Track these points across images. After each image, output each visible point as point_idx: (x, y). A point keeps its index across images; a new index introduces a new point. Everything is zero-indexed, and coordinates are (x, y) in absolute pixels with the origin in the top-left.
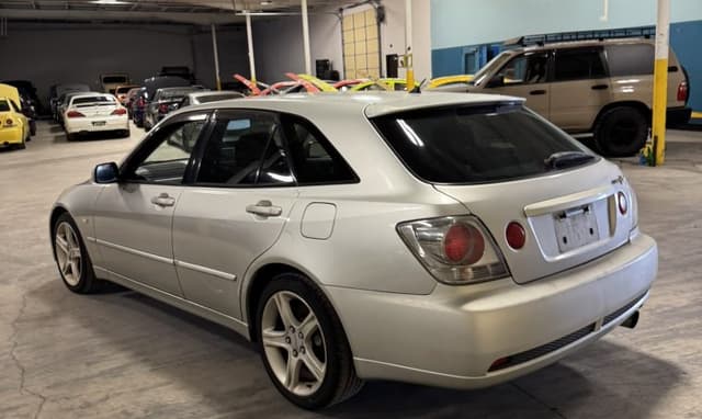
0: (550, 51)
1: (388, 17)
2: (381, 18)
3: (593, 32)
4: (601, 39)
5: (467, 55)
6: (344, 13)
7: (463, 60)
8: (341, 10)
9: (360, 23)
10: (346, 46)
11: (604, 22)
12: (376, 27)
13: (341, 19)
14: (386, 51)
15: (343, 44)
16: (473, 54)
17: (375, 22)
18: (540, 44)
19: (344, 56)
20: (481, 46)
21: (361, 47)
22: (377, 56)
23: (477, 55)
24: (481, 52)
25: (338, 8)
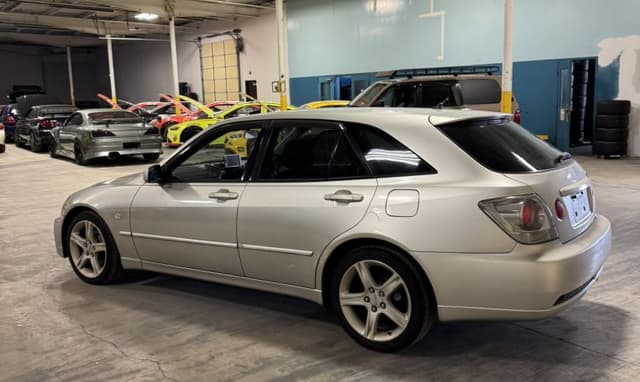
0: (417, 83)
1: (247, 47)
2: (240, 48)
3: (450, 69)
4: (456, 74)
5: (322, 84)
6: (203, 42)
7: (319, 86)
8: (200, 39)
9: (219, 51)
10: (204, 71)
11: (441, 60)
12: (236, 56)
13: (200, 47)
14: (246, 77)
15: (202, 70)
16: (329, 82)
17: (235, 51)
18: (410, 77)
19: (202, 80)
20: (336, 76)
21: (220, 73)
22: (237, 81)
23: (332, 84)
24: (335, 82)
25: (196, 37)
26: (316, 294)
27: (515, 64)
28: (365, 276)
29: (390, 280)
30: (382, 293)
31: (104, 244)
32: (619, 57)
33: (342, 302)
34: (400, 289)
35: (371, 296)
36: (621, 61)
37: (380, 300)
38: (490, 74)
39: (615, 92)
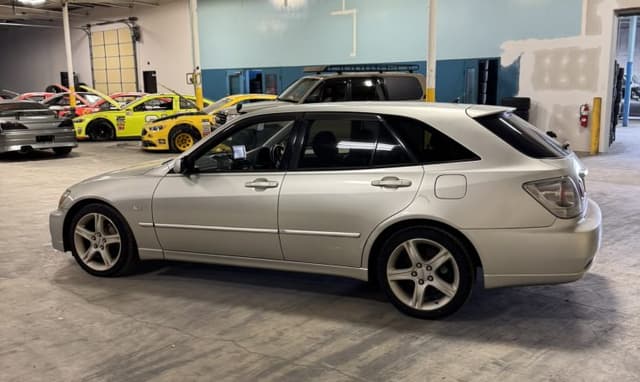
0: (347, 79)
1: (145, 36)
2: (137, 37)
3: (376, 65)
4: (381, 72)
5: (231, 77)
6: (93, 29)
7: (227, 79)
8: (89, 26)
9: (111, 39)
10: (94, 60)
11: (353, 58)
12: (131, 45)
13: (89, 34)
14: (143, 68)
15: (92, 58)
16: (238, 76)
17: (131, 40)
18: (340, 72)
19: (92, 69)
20: (245, 69)
21: (113, 63)
22: (133, 71)
23: (242, 77)
24: (245, 76)
25: (85, 24)
26: (362, 272)
27: (438, 62)
28: (413, 253)
29: (438, 256)
30: (429, 268)
31: (118, 235)
32: (519, 58)
33: (389, 278)
34: (448, 264)
35: (419, 271)
36: (522, 61)
37: (427, 273)
38: (411, 71)
39: (516, 89)
